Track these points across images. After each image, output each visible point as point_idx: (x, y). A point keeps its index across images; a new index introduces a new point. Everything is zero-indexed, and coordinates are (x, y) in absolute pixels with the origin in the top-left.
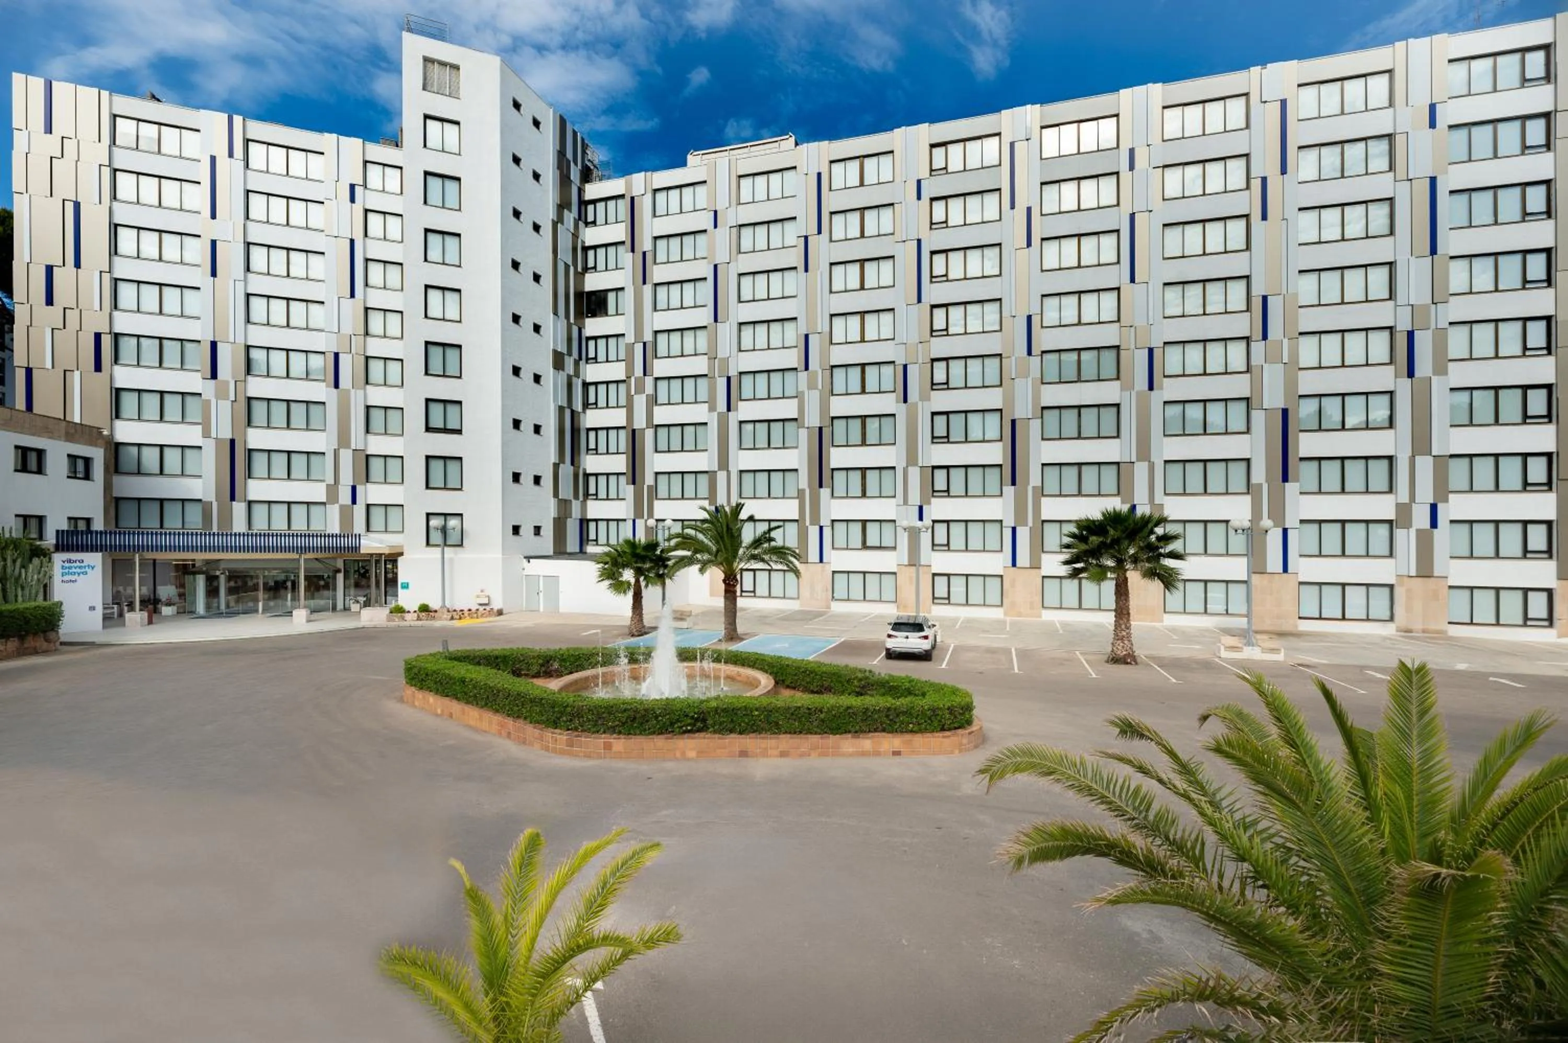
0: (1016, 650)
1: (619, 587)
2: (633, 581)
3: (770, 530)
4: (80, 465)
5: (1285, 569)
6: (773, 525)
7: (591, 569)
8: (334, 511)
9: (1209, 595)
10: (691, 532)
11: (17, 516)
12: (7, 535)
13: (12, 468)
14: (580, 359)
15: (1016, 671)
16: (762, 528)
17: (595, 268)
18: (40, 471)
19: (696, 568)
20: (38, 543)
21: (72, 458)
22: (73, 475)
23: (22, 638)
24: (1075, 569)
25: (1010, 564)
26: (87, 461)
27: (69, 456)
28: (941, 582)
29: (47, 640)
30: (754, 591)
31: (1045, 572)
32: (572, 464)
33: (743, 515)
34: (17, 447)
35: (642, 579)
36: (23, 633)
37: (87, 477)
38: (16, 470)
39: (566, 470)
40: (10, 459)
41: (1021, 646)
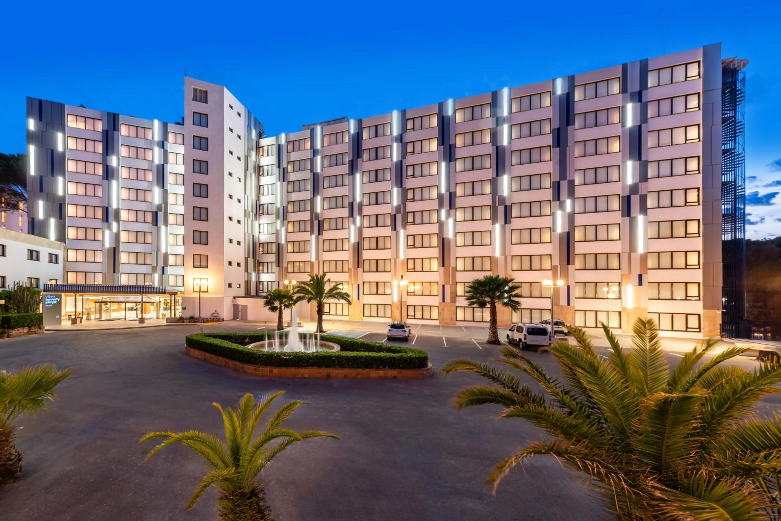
0: (445, 338)
1: (273, 309)
2: (279, 306)
3: (337, 285)
4: (54, 257)
5: (569, 304)
6: (338, 283)
7: (261, 301)
8: (156, 276)
9: (533, 316)
10: (303, 285)
11: (28, 278)
12: (24, 286)
13: (27, 258)
14: (257, 213)
15: (446, 346)
16: (333, 285)
17: (263, 175)
18: (38, 259)
19: (305, 301)
20: (36, 289)
21: (51, 255)
22: (51, 261)
23: (30, 328)
24: (472, 302)
25: (442, 301)
26: (56, 256)
27: (49, 254)
28: (411, 309)
29: (40, 328)
30: (329, 312)
31: (457, 304)
32: (253, 258)
33: (326, 279)
34: (28, 250)
35: (282, 305)
36: (30, 325)
37: (57, 263)
38: (28, 259)
39: (251, 260)
40: (26, 254)
41: (447, 336)
